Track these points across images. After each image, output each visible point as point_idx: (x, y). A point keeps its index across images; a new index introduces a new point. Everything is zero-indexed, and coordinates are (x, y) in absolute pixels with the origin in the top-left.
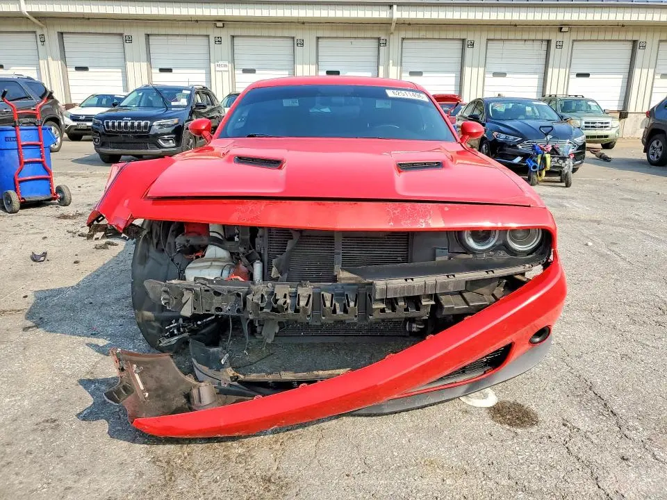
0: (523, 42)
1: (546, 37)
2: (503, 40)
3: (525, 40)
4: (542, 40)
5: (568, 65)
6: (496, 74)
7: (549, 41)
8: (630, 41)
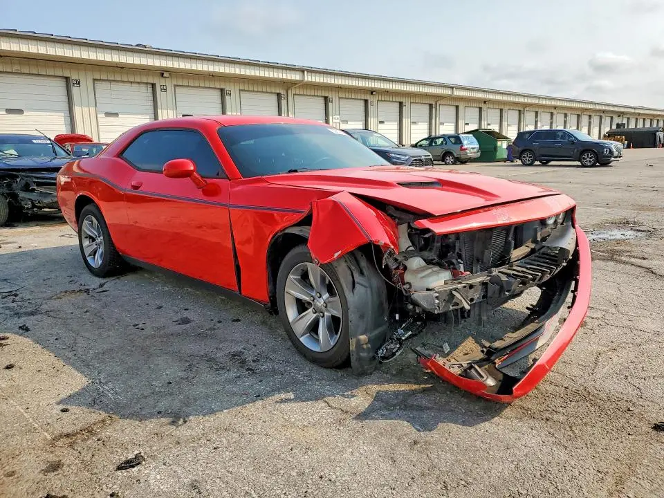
0: (130, 84)
1: (151, 81)
2: (110, 81)
3: (131, 82)
4: (147, 83)
5: (175, 108)
6: (108, 114)
7: (153, 85)
8: (218, 89)
